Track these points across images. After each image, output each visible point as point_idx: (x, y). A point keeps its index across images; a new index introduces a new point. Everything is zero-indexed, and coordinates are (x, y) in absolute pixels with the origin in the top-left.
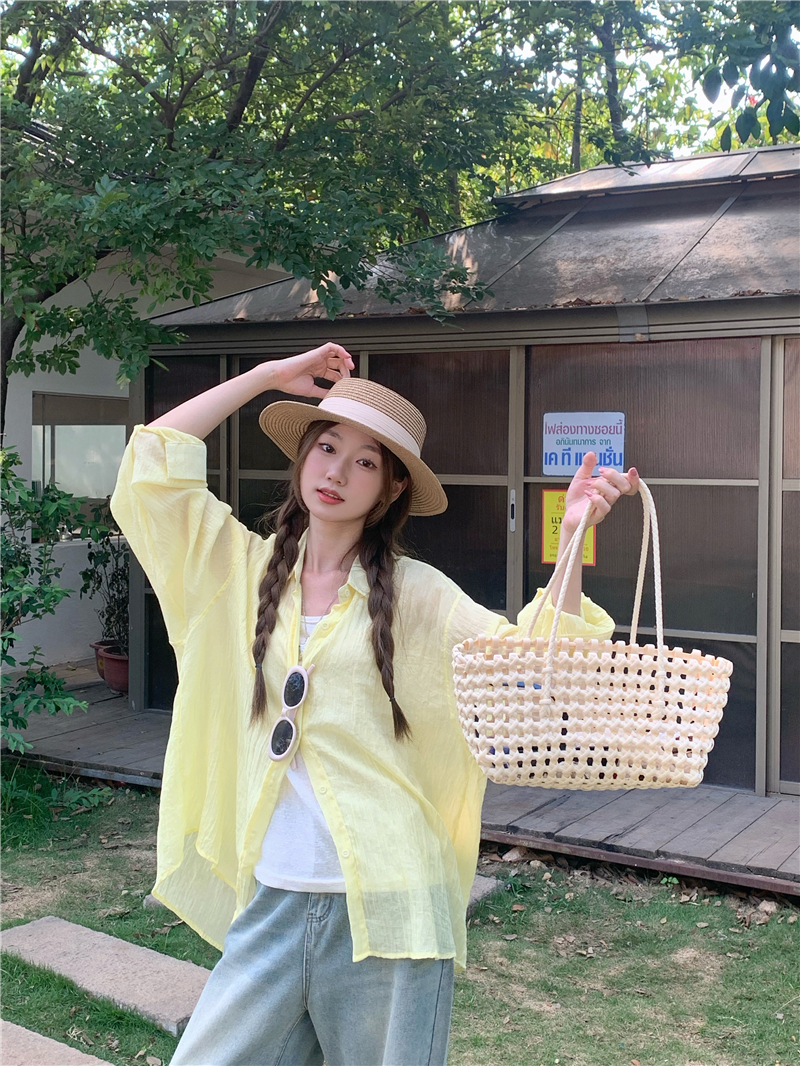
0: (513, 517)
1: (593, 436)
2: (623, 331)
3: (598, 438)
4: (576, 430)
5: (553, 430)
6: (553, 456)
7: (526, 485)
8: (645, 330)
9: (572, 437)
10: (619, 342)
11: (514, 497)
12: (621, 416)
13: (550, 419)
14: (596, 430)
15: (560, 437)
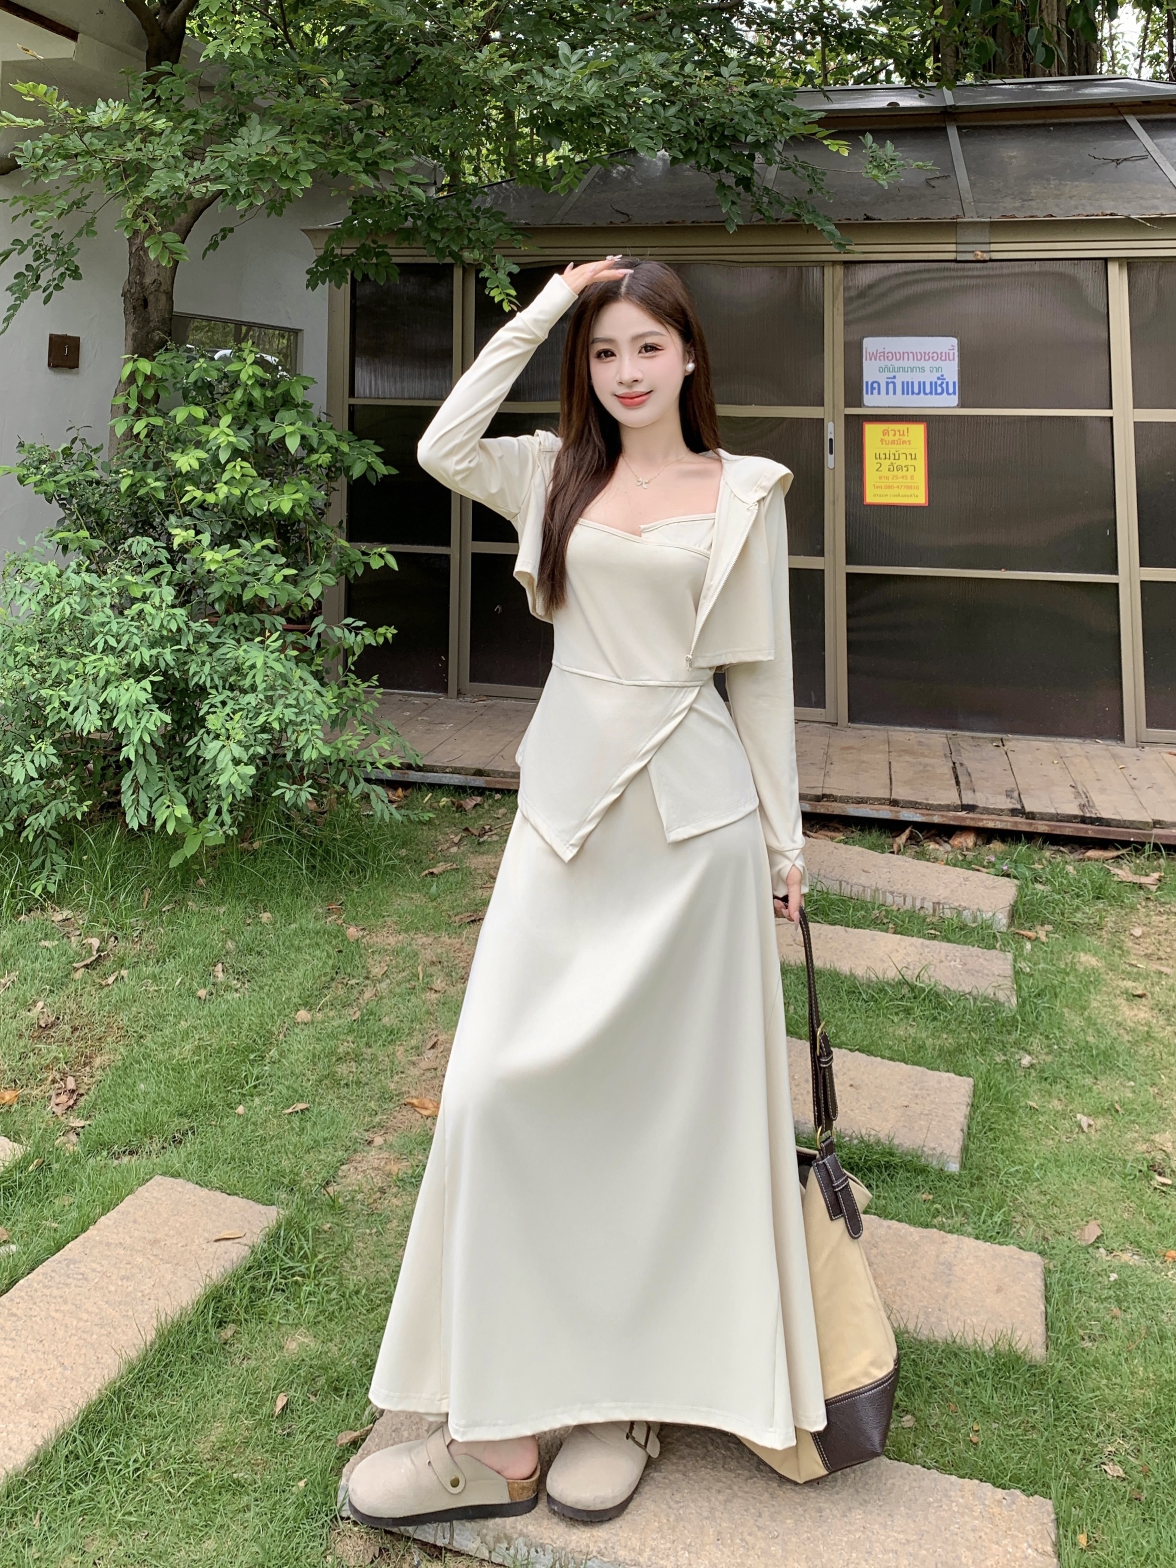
0: (831, 452)
1: (922, 363)
2: (961, 248)
3: (927, 365)
4: (902, 356)
5: (874, 356)
6: (875, 385)
7: (847, 417)
8: (989, 247)
9: (898, 364)
10: (956, 261)
11: (834, 430)
12: (954, 341)
13: (871, 344)
14: (925, 356)
15: (883, 363)
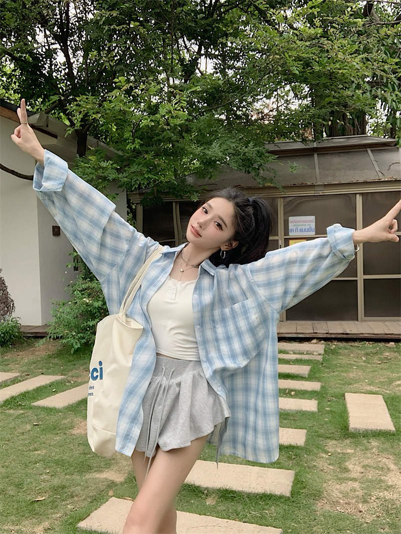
1: (305, 224)
2: (316, 192)
3: (307, 224)
4: (299, 222)
5: (292, 222)
6: (292, 230)
7: (285, 239)
8: (323, 192)
9: (299, 224)
10: (314, 196)
11: (281, 242)
12: (314, 217)
13: (291, 219)
14: (306, 221)
15: (294, 224)
